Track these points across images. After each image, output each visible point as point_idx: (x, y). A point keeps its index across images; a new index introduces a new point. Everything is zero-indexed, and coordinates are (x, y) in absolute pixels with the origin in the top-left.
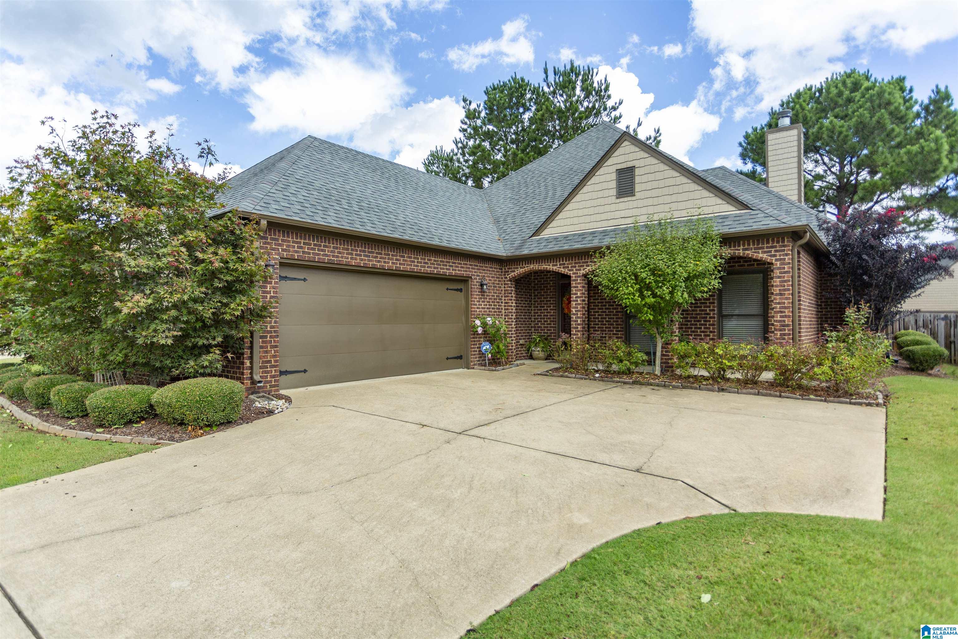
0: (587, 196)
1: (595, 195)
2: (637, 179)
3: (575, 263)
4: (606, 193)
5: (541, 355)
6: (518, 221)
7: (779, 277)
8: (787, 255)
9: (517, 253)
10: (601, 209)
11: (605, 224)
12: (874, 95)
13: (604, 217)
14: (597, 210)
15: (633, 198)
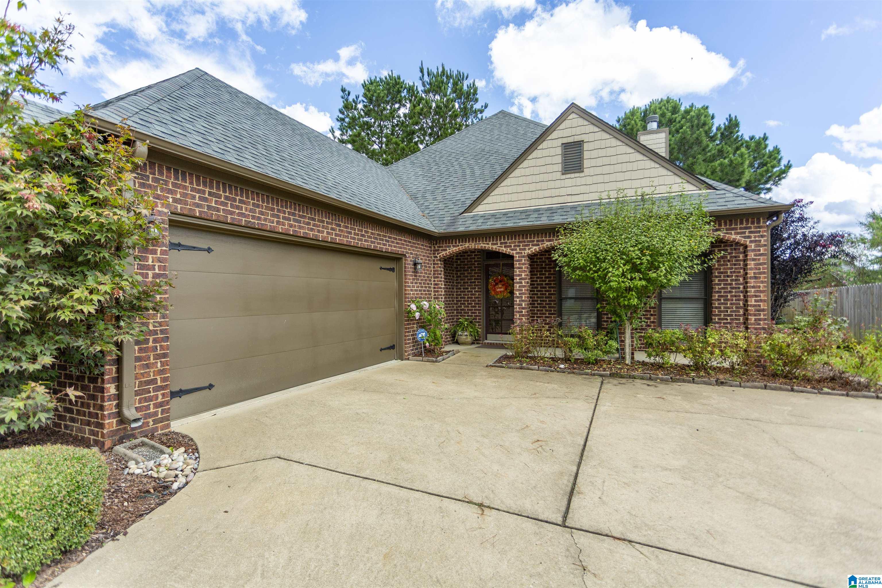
0: (528, 172)
1: (536, 170)
2: (586, 155)
3: (519, 242)
4: (550, 168)
5: (469, 339)
6: (440, 198)
7: (754, 260)
8: (762, 236)
9: (451, 230)
10: (544, 185)
11: (549, 201)
13: (547, 193)
14: (539, 186)
15: (582, 175)
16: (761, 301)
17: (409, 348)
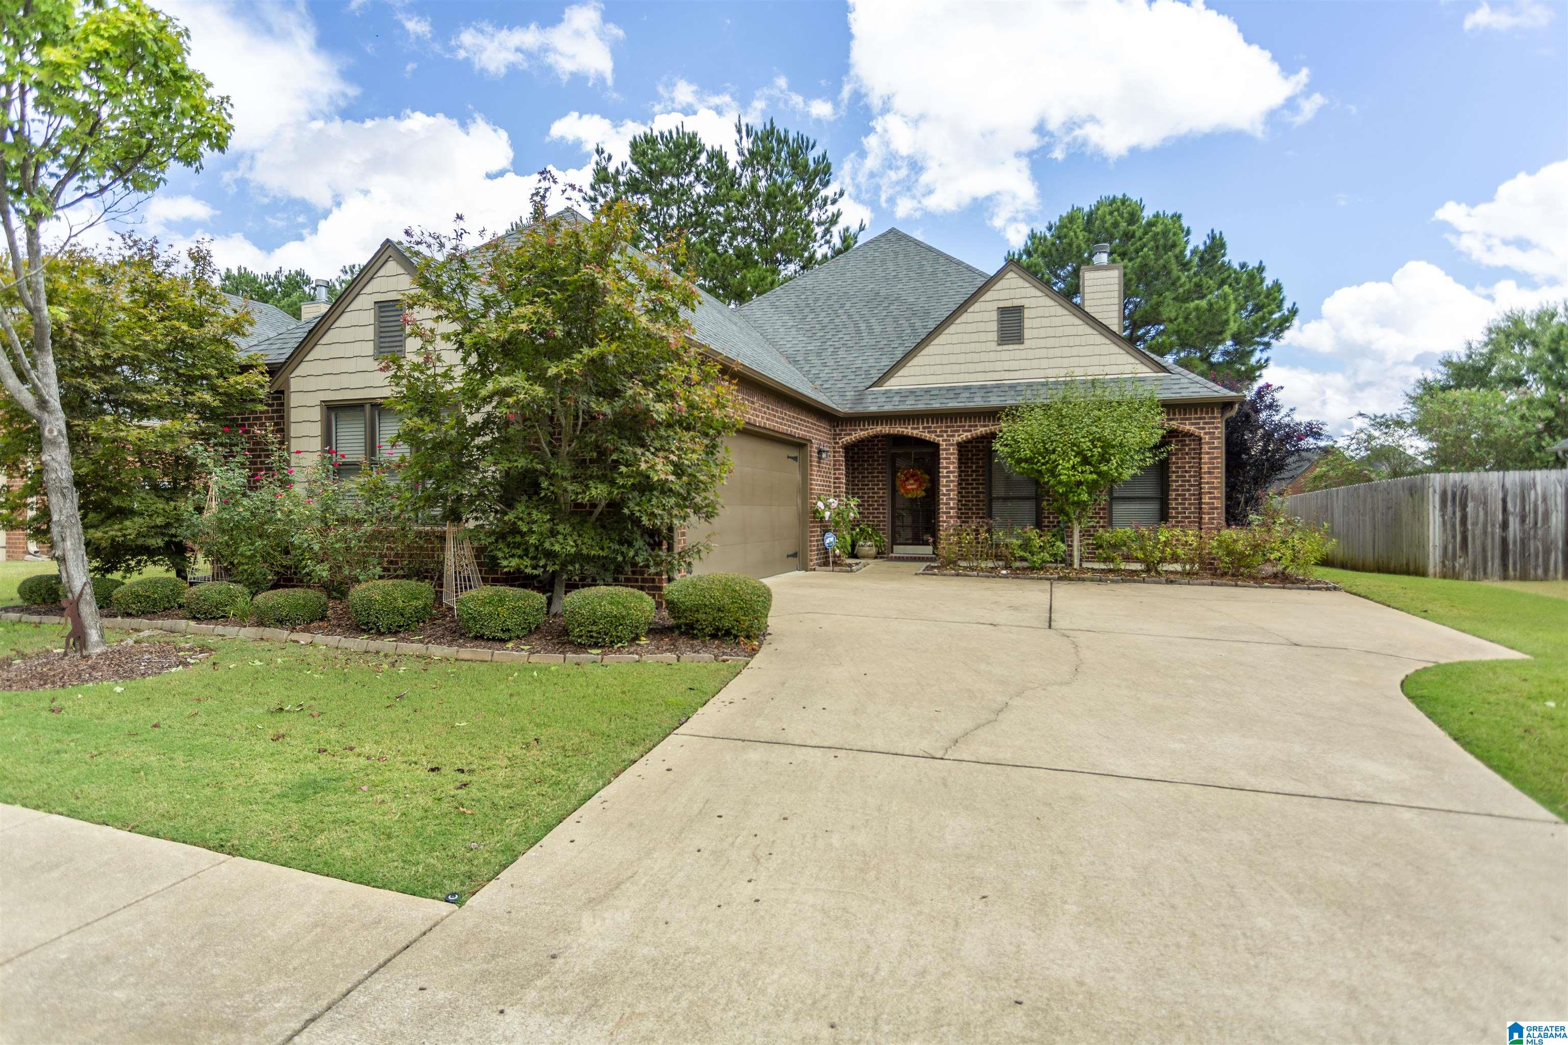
0: (955, 339)
1: (966, 338)
2: (1027, 323)
3: (947, 427)
4: (983, 337)
5: (874, 551)
6: (831, 363)
7: (1208, 453)
8: (1216, 428)
9: (860, 409)
10: (976, 357)
11: (981, 377)
12: (1158, 234)
13: (980, 367)
14: (969, 357)
15: (1021, 347)
16: (1215, 498)
17: (814, 557)
